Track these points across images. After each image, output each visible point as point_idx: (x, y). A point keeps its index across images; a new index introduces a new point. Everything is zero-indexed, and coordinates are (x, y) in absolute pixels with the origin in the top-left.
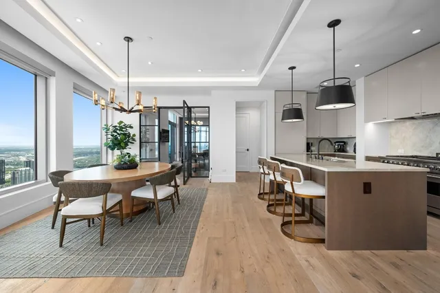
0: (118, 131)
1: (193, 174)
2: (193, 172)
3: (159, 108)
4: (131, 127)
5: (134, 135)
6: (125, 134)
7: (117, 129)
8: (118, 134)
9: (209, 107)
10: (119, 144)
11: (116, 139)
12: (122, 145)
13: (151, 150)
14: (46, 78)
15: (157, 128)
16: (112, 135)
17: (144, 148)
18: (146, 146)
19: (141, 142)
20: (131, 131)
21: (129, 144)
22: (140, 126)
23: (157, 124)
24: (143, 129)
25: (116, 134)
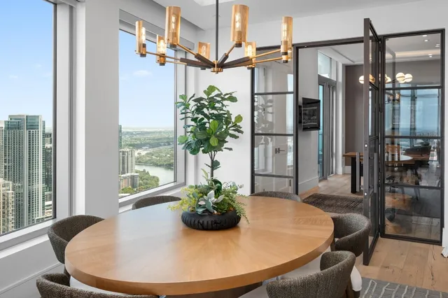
0: (205, 110)
1: (390, 228)
2: (387, 222)
3: (297, 48)
4: (233, 99)
5: (239, 118)
6: (218, 117)
7: (203, 106)
8: (205, 115)
9: (442, 31)
10: (207, 140)
11: (202, 126)
12: (214, 142)
13: (277, 151)
14: (71, 8)
15: (290, 99)
16: (194, 120)
17: (261, 147)
18: (267, 143)
19: (253, 134)
20: (233, 109)
21: (228, 139)
22: (253, 94)
23: (291, 88)
24: (259, 101)
25: (201, 116)
